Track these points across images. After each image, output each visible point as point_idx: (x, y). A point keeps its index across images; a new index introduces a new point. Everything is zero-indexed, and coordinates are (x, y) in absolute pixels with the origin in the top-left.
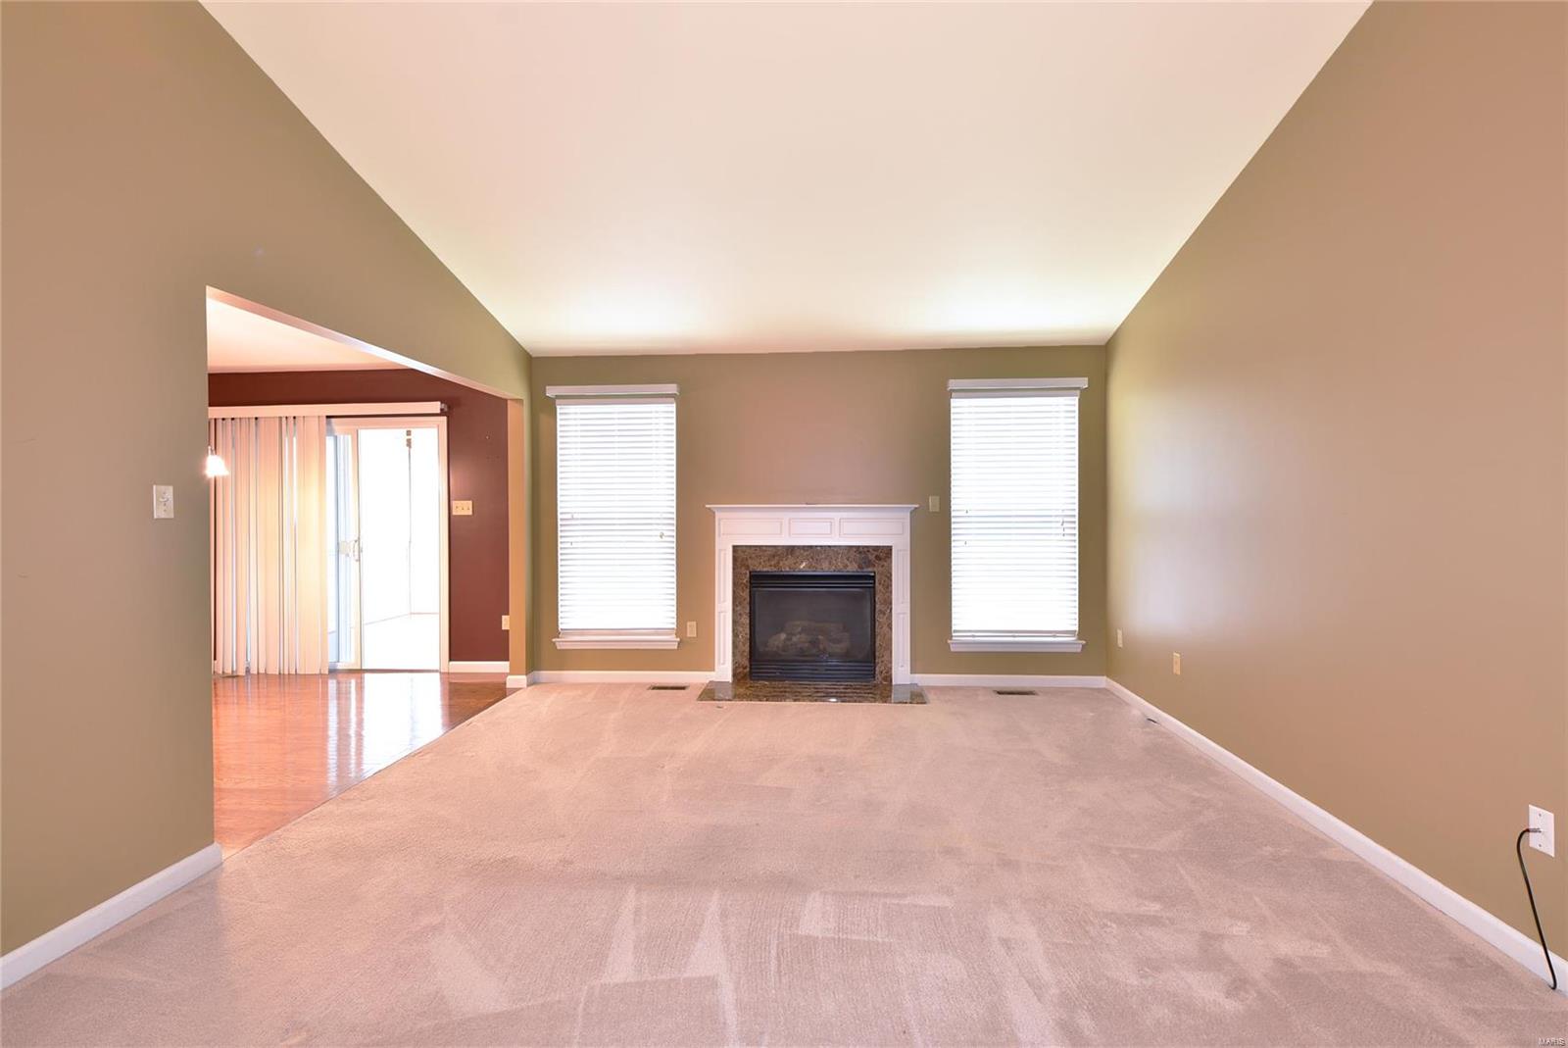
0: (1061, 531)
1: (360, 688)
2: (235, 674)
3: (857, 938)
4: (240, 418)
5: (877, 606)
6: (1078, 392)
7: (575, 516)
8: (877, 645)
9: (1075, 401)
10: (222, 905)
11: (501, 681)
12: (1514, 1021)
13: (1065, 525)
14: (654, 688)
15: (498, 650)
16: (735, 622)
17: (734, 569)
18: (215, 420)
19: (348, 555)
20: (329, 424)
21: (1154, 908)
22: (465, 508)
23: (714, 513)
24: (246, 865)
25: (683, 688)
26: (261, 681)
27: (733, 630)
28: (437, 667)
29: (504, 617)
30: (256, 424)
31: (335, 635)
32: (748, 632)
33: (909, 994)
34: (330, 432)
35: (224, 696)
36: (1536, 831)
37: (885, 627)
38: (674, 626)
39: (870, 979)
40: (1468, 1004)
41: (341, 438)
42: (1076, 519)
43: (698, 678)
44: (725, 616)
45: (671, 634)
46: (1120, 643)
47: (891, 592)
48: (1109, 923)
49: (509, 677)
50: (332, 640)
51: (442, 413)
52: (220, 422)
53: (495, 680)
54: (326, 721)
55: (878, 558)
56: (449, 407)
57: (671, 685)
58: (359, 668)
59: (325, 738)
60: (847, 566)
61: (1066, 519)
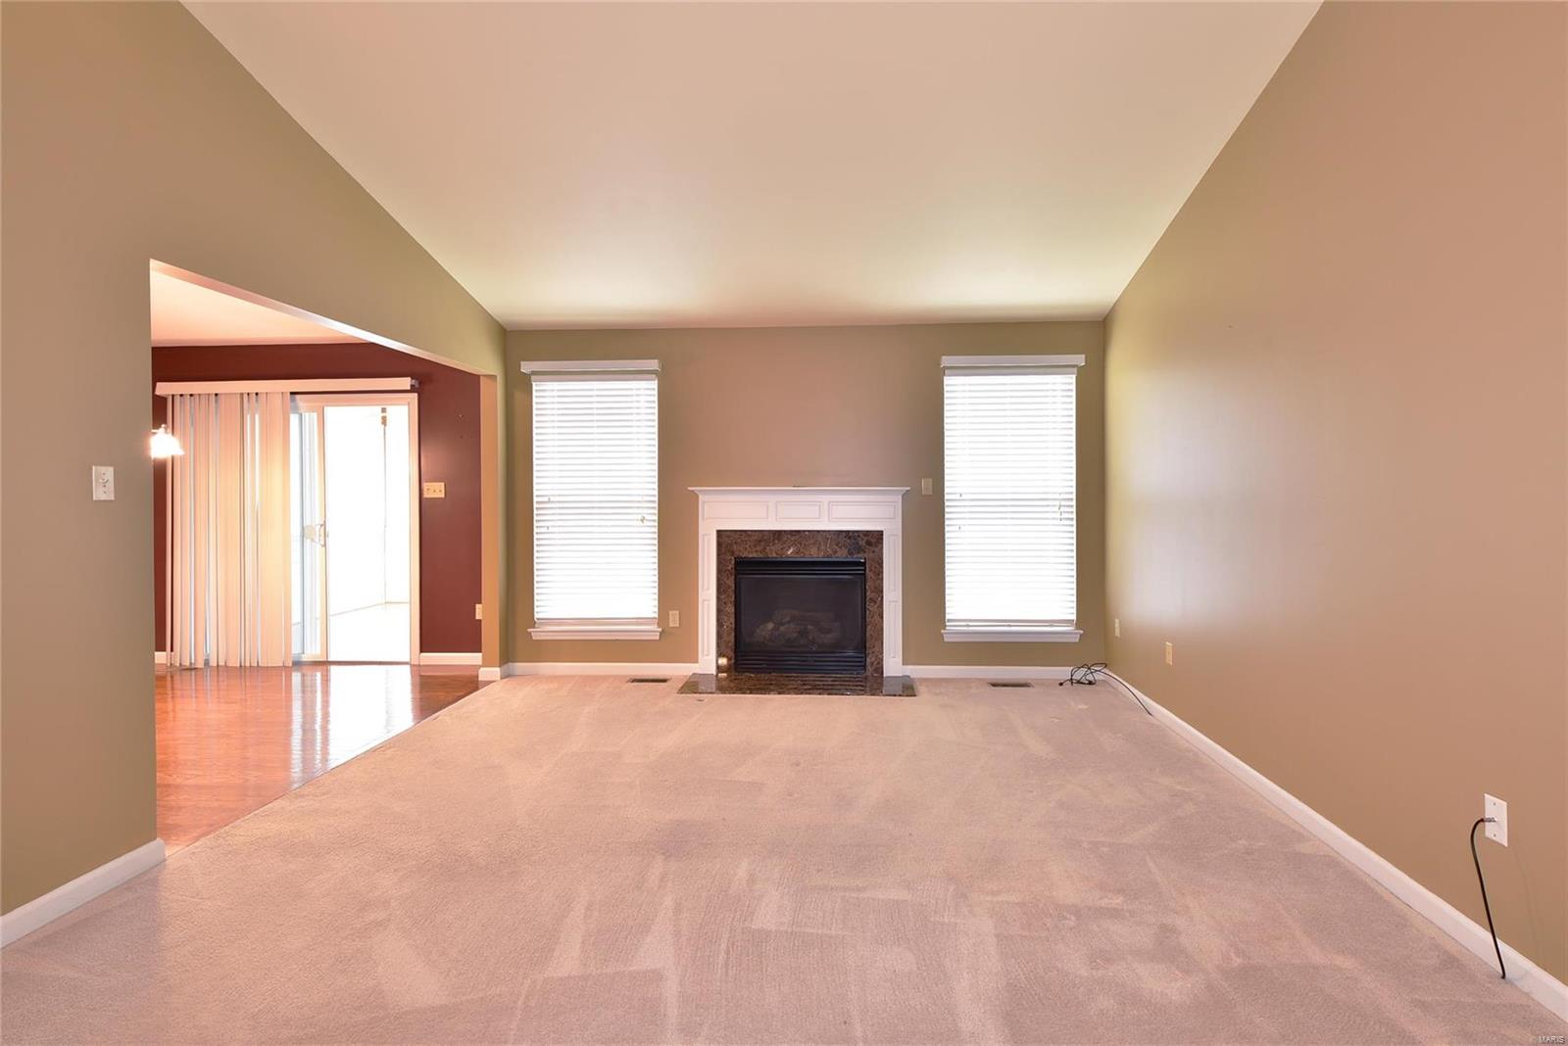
0: (1058, 516)
1: (326, 680)
2: (193, 666)
3: (812, 931)
4: (199, 395)
5: (868, 594)
6: (1075, 370)
7: (552, 499)
8: (868, 634)
9: (1072, 379)
10: (162, 902)
11: (474, 673)
12: (1461, 1013)
13: (1062, 509)
14: (634, 681)
15: (470, 641)
16: (719, 611)
17: (718, 555)
18: (173, 396)
19: (313, 540)
20: (293, 400)
21: (1117, 901)
22: (437, 491)
23: (698, 497)
24: (190, 861)
25: (664, 681)
26: (221, 673)
27: (718, 620)
28: (407, 659)
29: (478, 606)
30: (216, 401)
31: (299, 627)
32: (733, 622)
33: (855, 986)
34: (296, 410)
35: (182, 690)
36: (1491, 820)
37: (876, 617)
38: (657, 616)
39: (818, 971)
40: (1417, 996)
41: (306, 416)
42: (1074, 503)
43: (681, 670)
44: (709, 605)
45: (651, 624)
46: (1117, 633)
47: (882, 579)
48: (1068, 916)
49: (482, 669)
50: (296, 631)
51: (412, 390)
52: (177, 400)
53: (468, 673)
54: (289, 715)
55: (869, 543)
56: (420, 383)
57: (651, 678)
58: (324, 659)
59: (289, 734)
60: (836, 552)
61: (1063, 503)
